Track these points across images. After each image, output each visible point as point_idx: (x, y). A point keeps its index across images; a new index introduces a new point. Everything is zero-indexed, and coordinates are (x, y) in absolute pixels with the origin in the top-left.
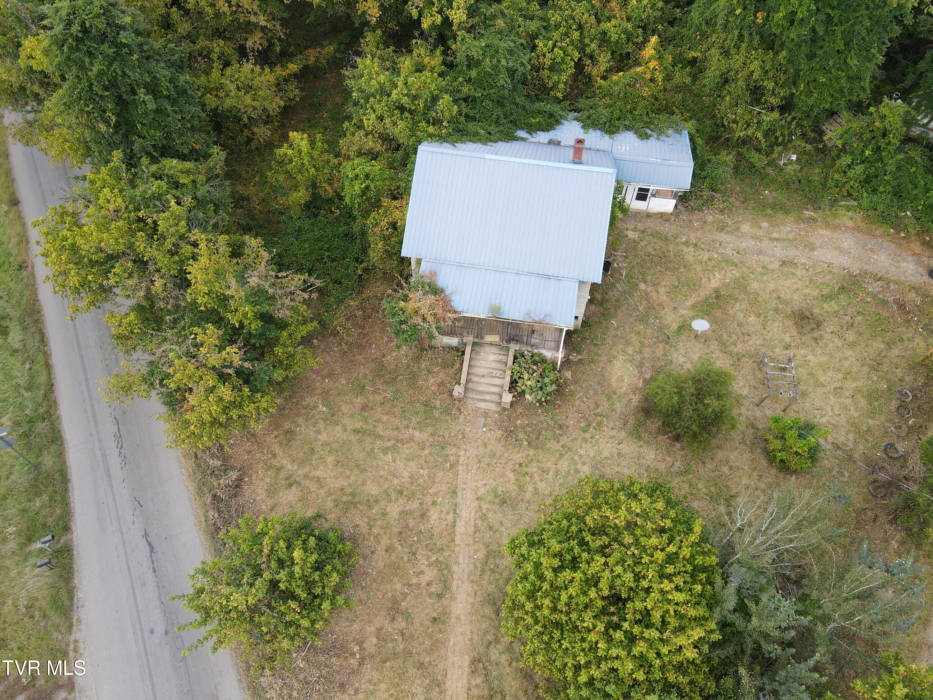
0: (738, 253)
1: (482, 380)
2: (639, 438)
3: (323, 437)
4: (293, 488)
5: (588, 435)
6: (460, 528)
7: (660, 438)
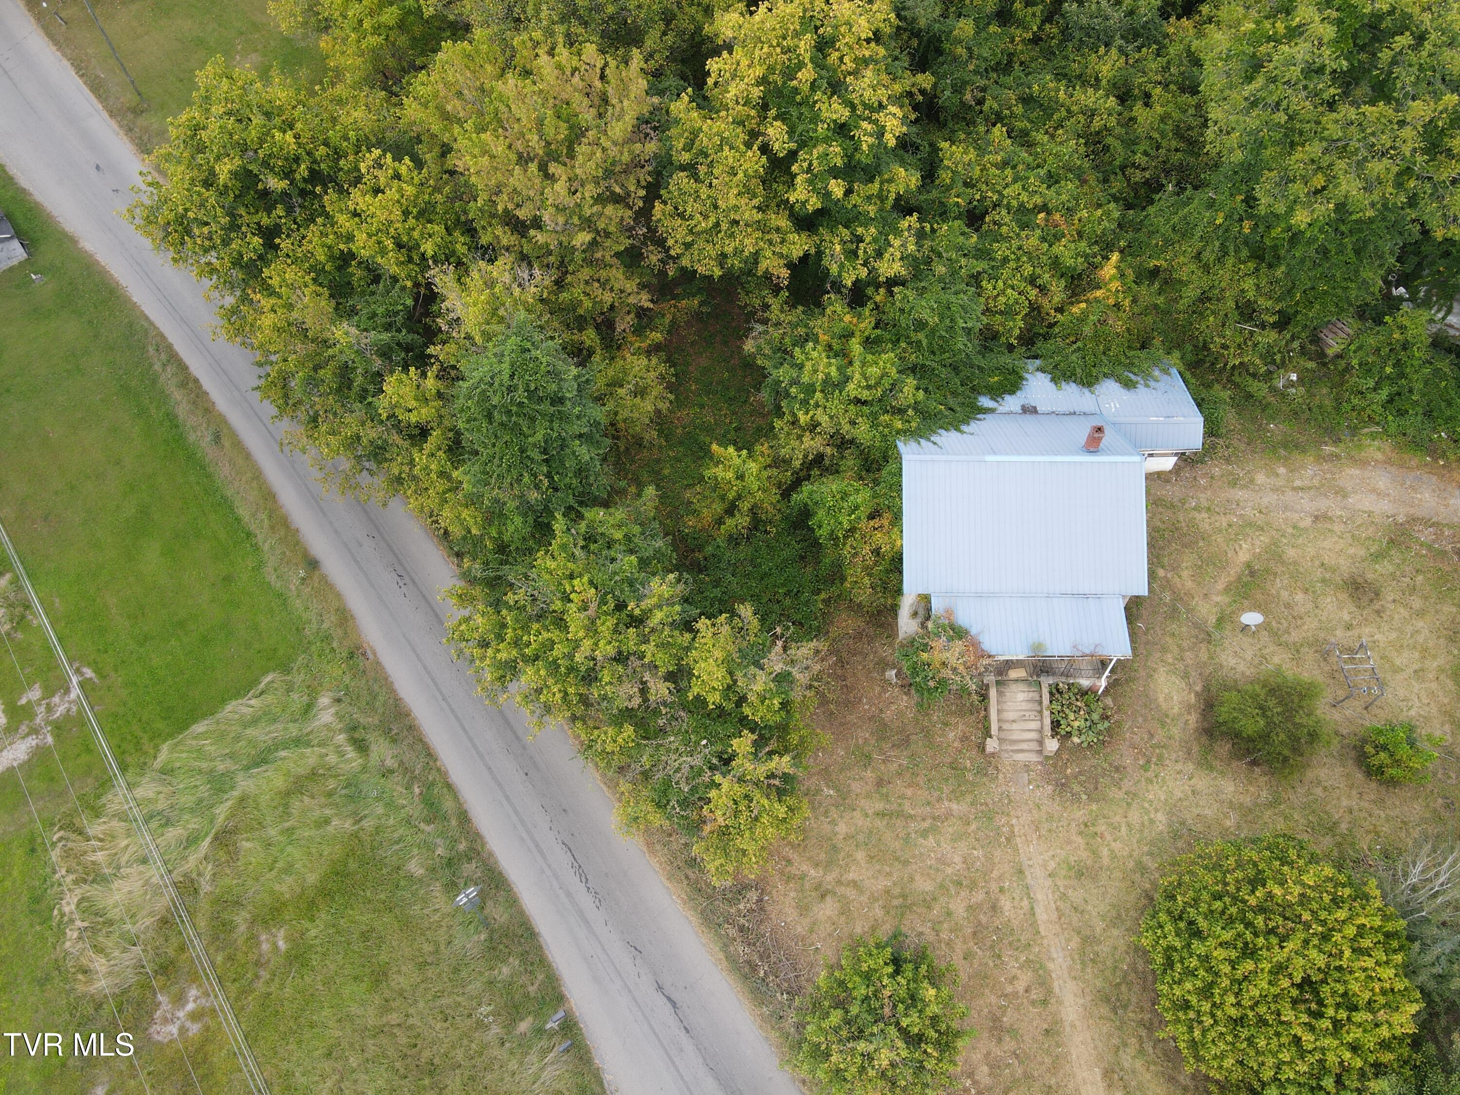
0: (1260, 512)
1: (1015, 726)
2: (1211, 768)
3: (842, 828)
4: (828, 899)
5: (1151, 774)
6: (1042, 915)
7: (1235, 764)
